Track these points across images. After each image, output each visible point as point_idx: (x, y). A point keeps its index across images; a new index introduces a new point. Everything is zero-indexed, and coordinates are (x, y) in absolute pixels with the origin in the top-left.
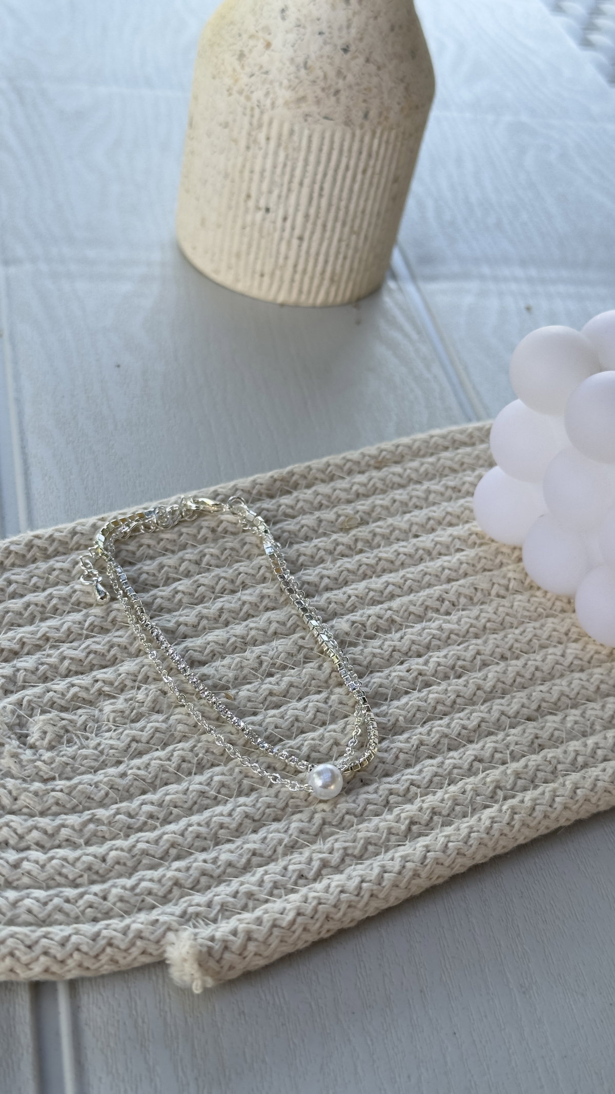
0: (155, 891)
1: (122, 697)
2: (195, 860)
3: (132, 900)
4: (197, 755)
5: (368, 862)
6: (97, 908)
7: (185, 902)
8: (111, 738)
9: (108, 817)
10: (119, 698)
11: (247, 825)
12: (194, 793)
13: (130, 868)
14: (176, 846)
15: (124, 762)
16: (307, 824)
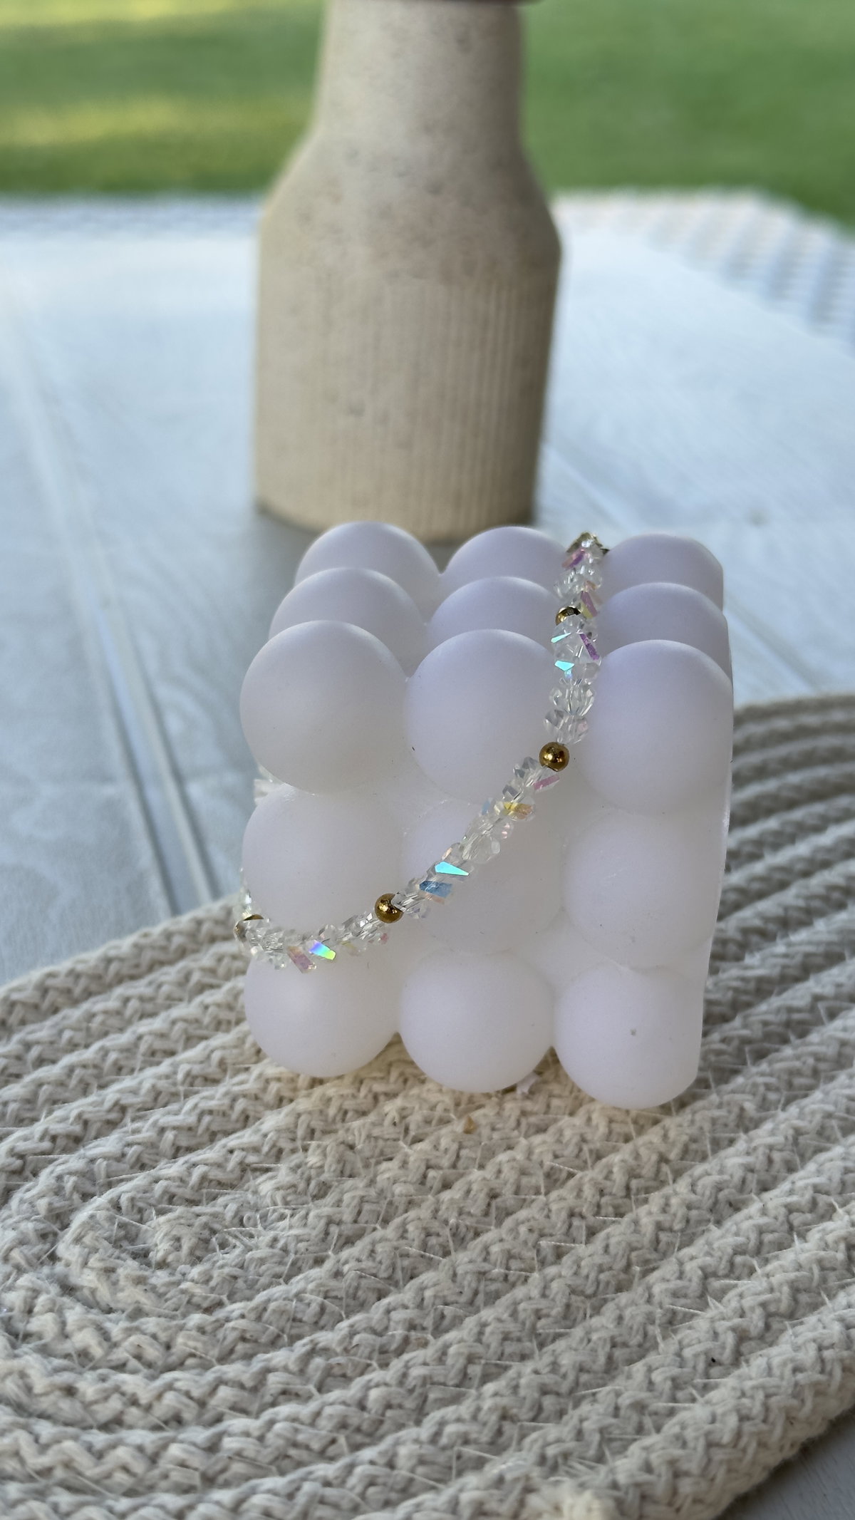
0: (473, 1436)
1: (283, 1167)
2: (519, 1374)
3: (441, 1459)
4: (446, 1222)
5: (811, 1319)
6: (385, 1484)
7: (535, 1441)
8: (291, 1227)
9: (341, 1342)
10: (278, 1169)
11: (580, 1304)
12: (469, 1277)
13: (413, 1410)
14: (476, 1361)
15: (328, 1257)
16: (680, 1283)
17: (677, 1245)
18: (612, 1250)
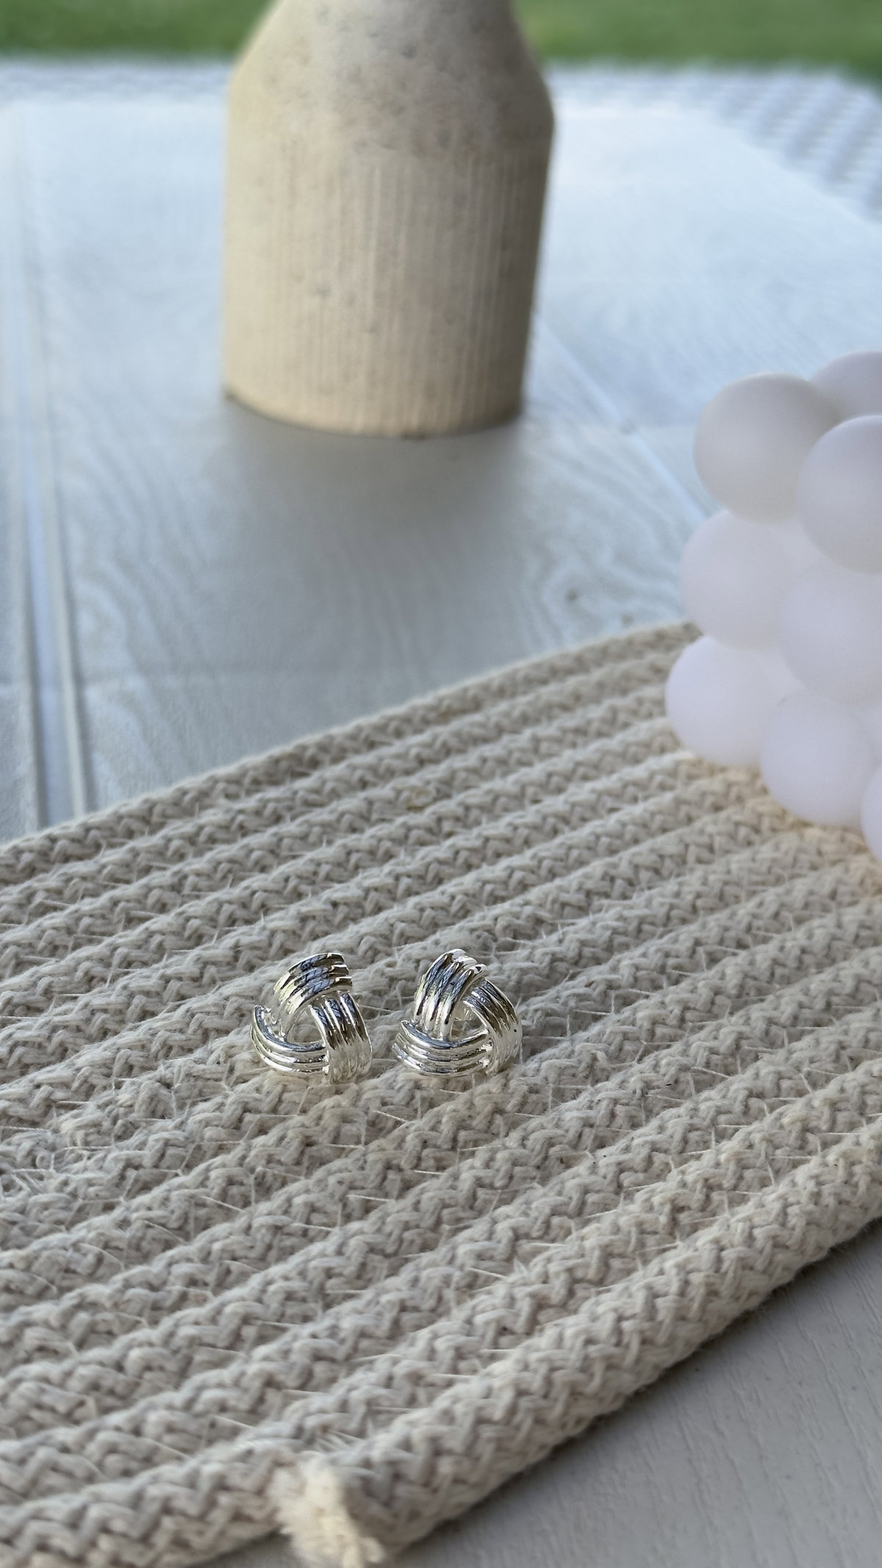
0: (232, 1403)
1: (91, 1105)
2: (295, 1338)
3: (193, 1426)
4: (252, 1170)
5: (618, 1287)
6: (125, 1453)
7: (295, 1411)
8: (85, 1169)
9: (111, 1297)
10: (85, 1106)
11: (376, 1264)
12: (264, 1231)
13: (174, 1373)
14: (253, 1321)
15: (119, 1203)
16: (487, 1244)
17: (495, 1203)
18: (423, 1206)
